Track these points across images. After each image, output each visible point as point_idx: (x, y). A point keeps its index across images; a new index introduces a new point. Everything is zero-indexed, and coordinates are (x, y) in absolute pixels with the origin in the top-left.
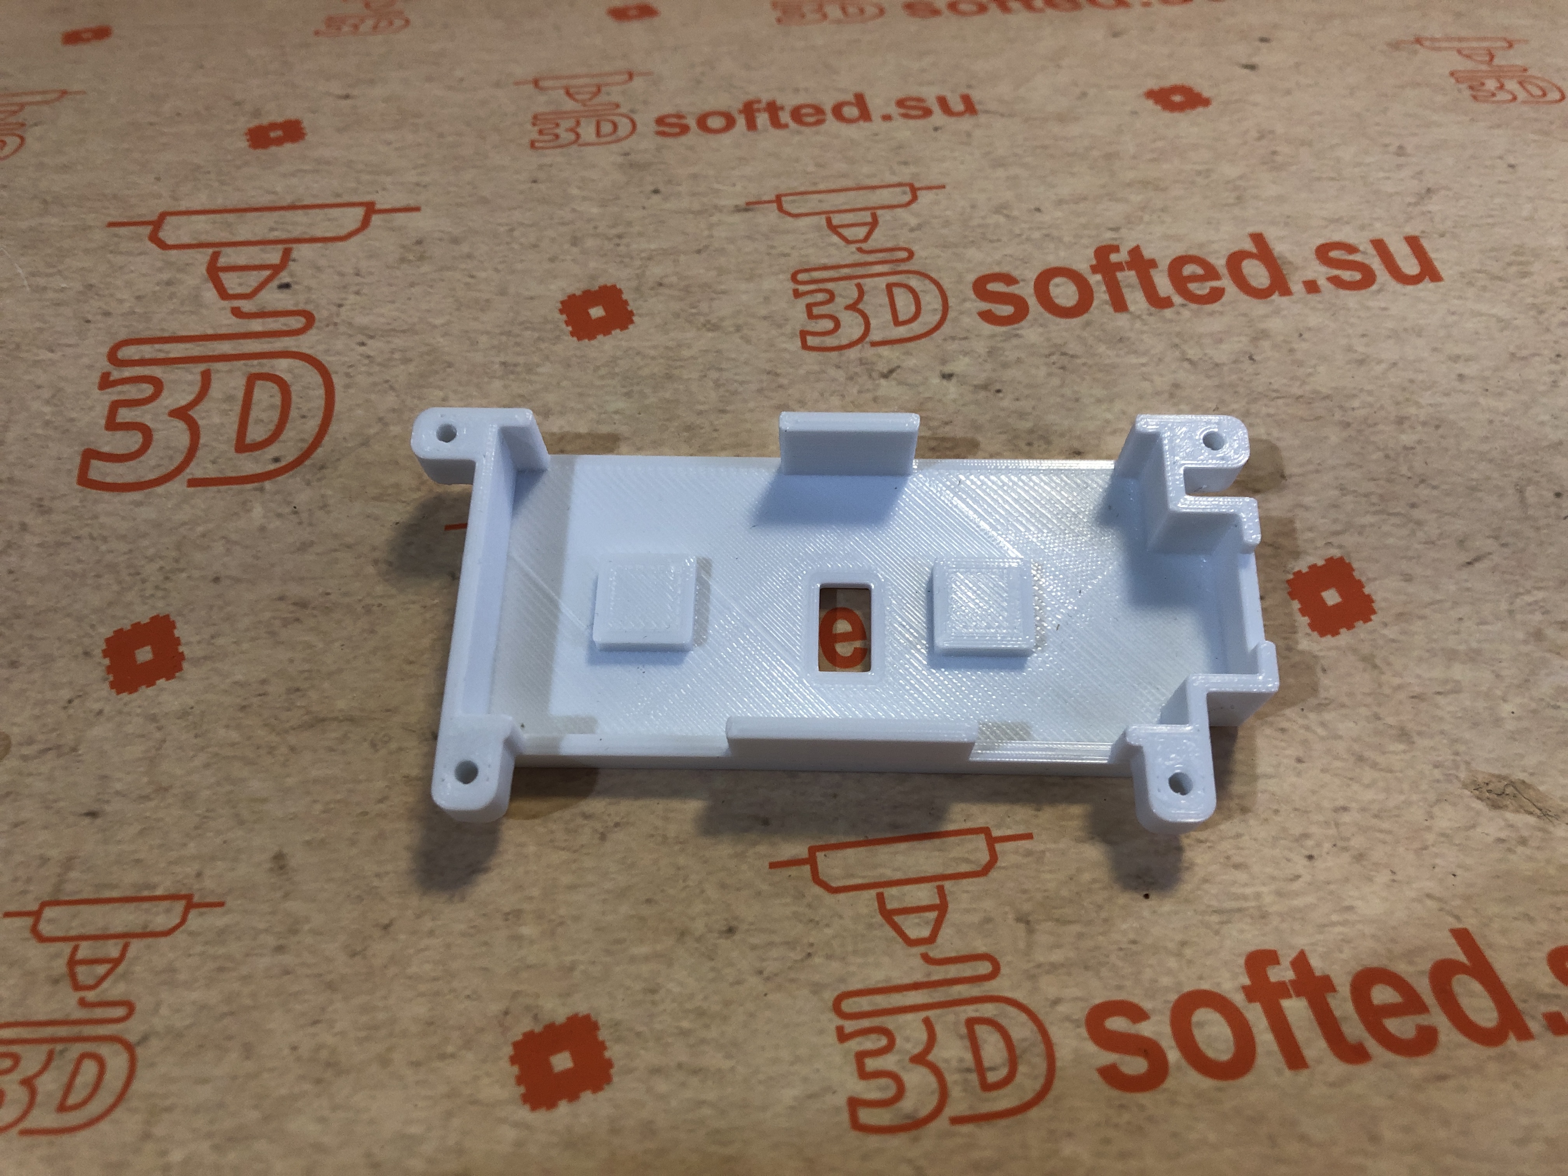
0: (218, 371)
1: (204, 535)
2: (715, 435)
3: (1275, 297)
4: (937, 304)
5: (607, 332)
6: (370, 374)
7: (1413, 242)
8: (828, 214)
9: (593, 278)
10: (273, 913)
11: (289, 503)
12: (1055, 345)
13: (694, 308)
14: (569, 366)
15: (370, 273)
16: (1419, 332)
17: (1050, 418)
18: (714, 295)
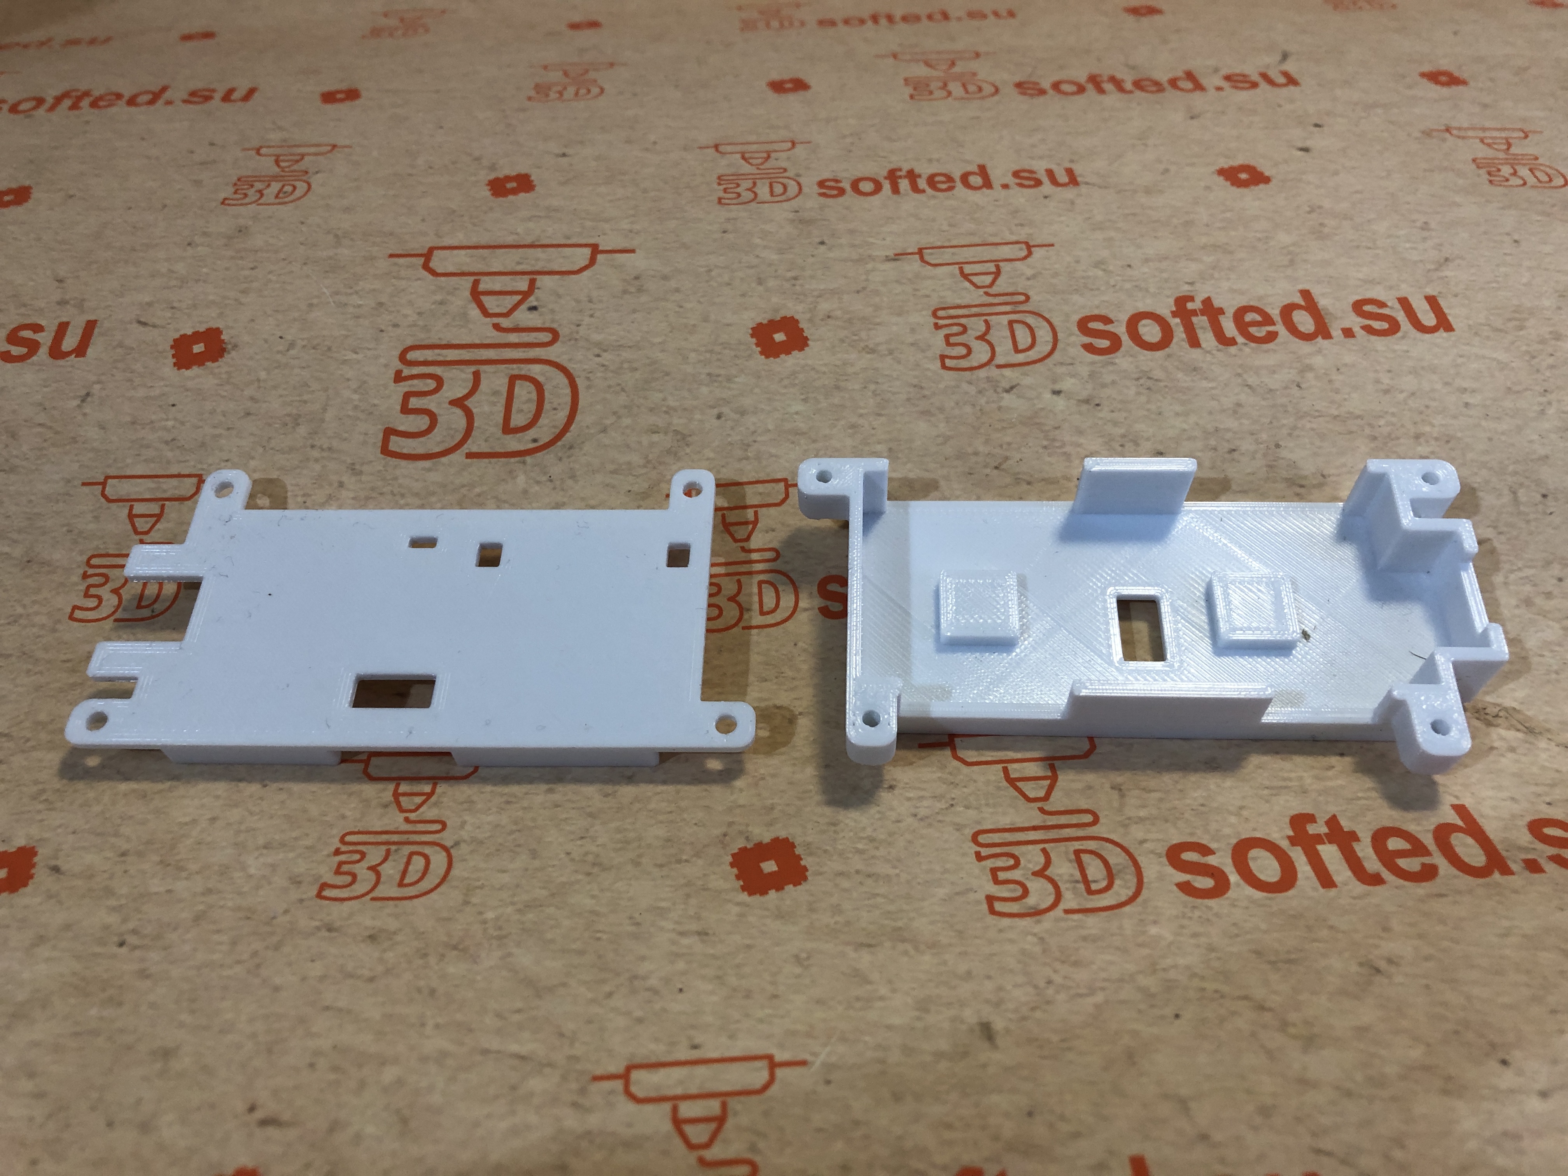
2: (873, 432)
3: (1319, 339)
4: (1049, 338)
5: (788, 352)
6: (605, 379)
7: (1432, 301)
8: (960, 265)
9: (776, 310)
11: (545, 474)
12: (1143, 371)
13: (856, 335)
14: (759, 377)
15: (601, 301)
16: (1434, 370)
17: (1138, 427)
18: (871, 326)
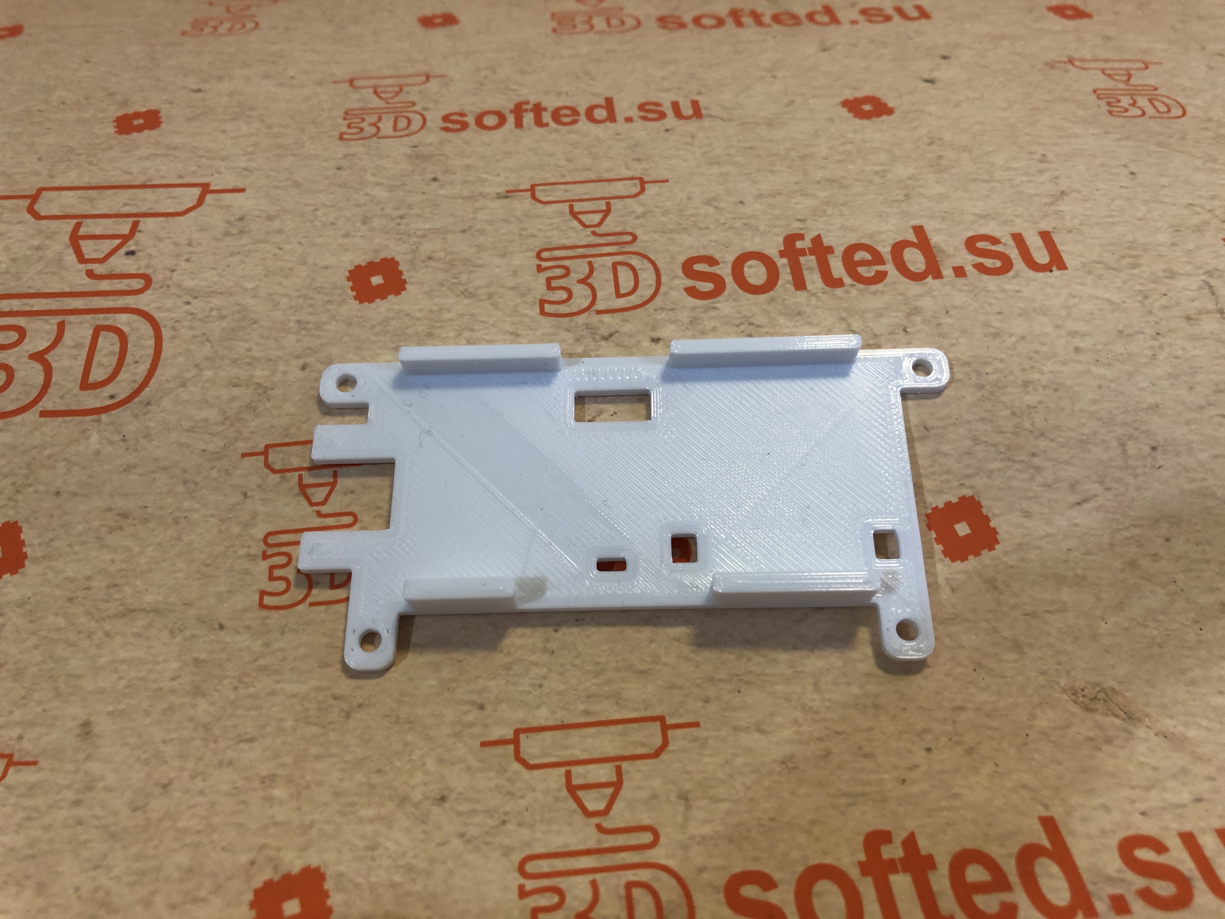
0: (70, 323)
1: (49, 457)
3: (929, 279)
4: (652, 281)
5: (383, 297)
6: (191, 328)
7: (1046, 237)
8: (570, 203)
9: (376, 252)
10: (77, 771)
11: (119, 433)
12: (745, 316)
13: (455, 278)
14: (350, 324)
15: (200, 244)
16: (1045, 312)
18: (472, 268)
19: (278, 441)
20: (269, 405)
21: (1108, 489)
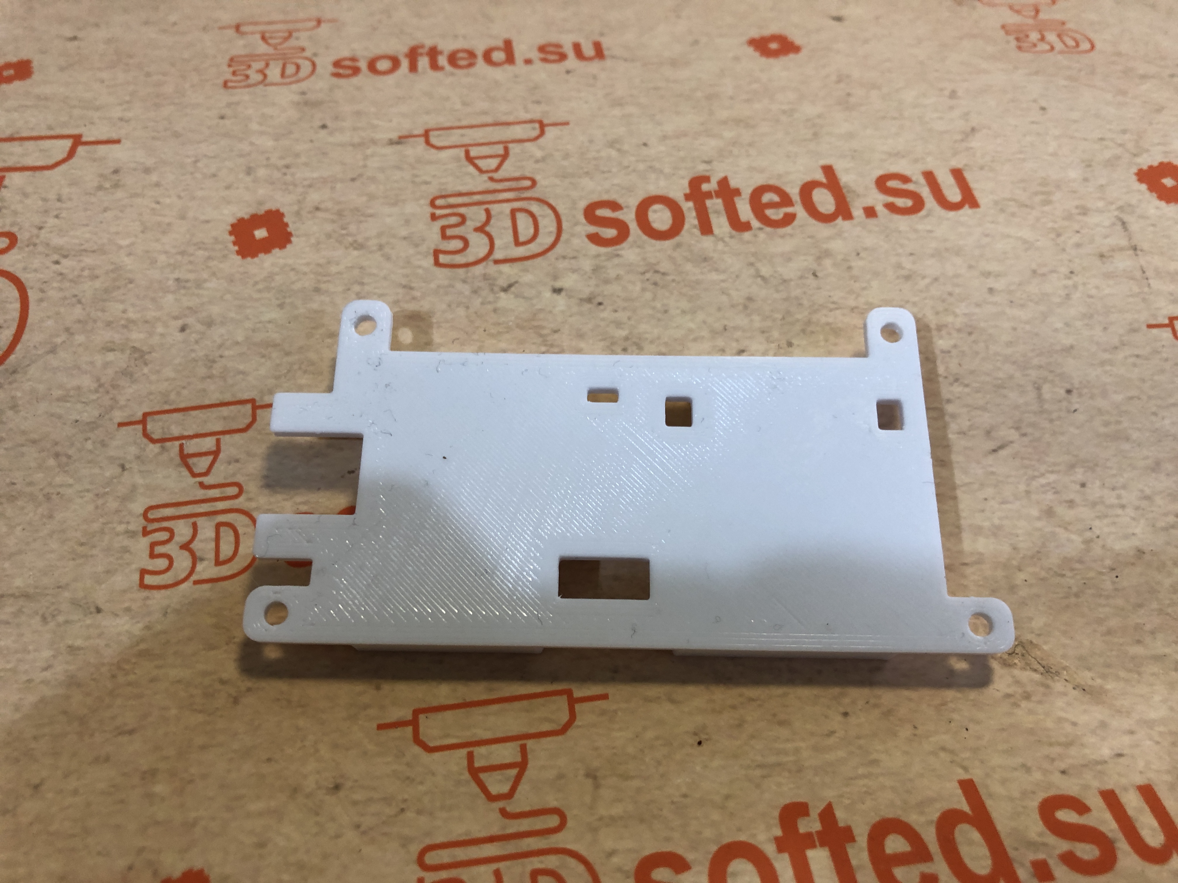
3: (839, 221)
4: (553, 228)
5: (267, 252)
6: (61, 289)
7: (958, 174)
8: (466, 148)
9: (260, 203)
12: (650, 264)
13: (344, 229)
14: (232, 281)
15: (70, 199)
16: (958, 252)
17: (643, 327)
18: (362, 218)
19: (157, 408)
20: (146, 370)
21: (1024, 435)
